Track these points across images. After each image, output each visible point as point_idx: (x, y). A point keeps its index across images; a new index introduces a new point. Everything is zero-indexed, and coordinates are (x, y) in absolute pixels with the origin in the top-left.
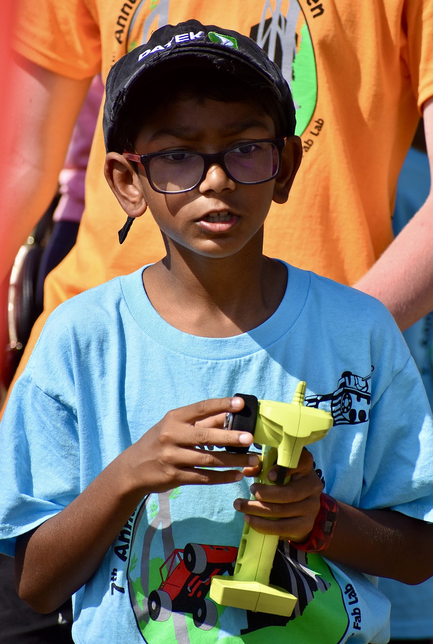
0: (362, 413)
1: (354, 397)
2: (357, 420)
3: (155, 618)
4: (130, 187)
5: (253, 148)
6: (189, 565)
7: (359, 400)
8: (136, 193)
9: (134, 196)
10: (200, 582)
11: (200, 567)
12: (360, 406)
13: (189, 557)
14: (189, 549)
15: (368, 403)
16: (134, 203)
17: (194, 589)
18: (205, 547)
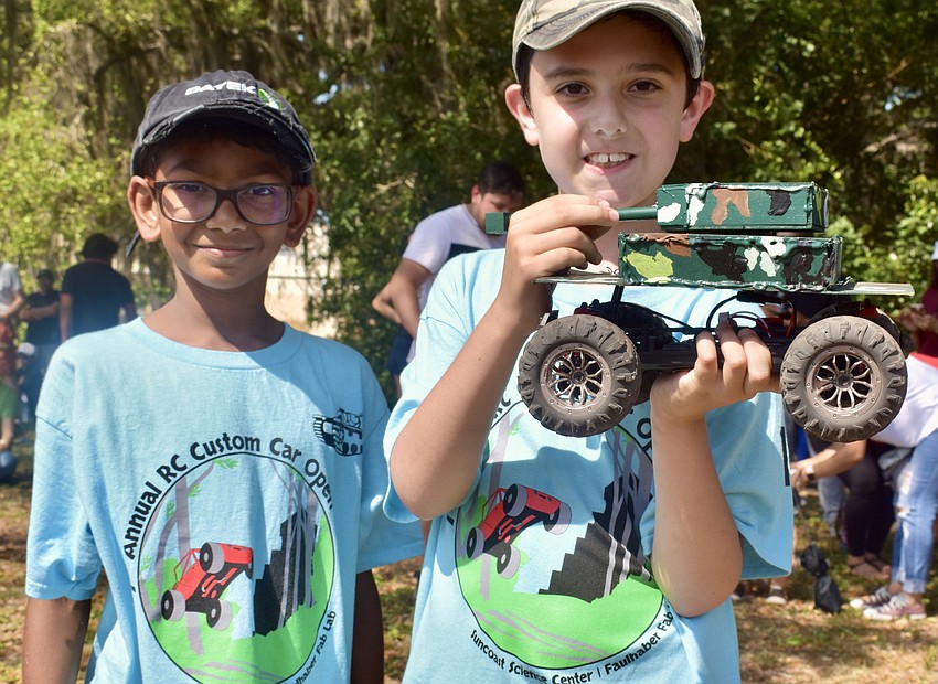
0: (354, 447)
1: (346, 432)
2: (349, 452)
3: (167, 618)
4: (150, 212)
5: (267, 192)
6: (205, 565)
7: (350, 434)
8: (155, 218)
9: (152, 221)
10: (215, 582)
11: (216, 567)
12: (353, 440)
13: (206, 556)
14: (206, 548)
15: (360, 438)
16: (150, 227)
17: (209, 589)
18: (223, 546)
